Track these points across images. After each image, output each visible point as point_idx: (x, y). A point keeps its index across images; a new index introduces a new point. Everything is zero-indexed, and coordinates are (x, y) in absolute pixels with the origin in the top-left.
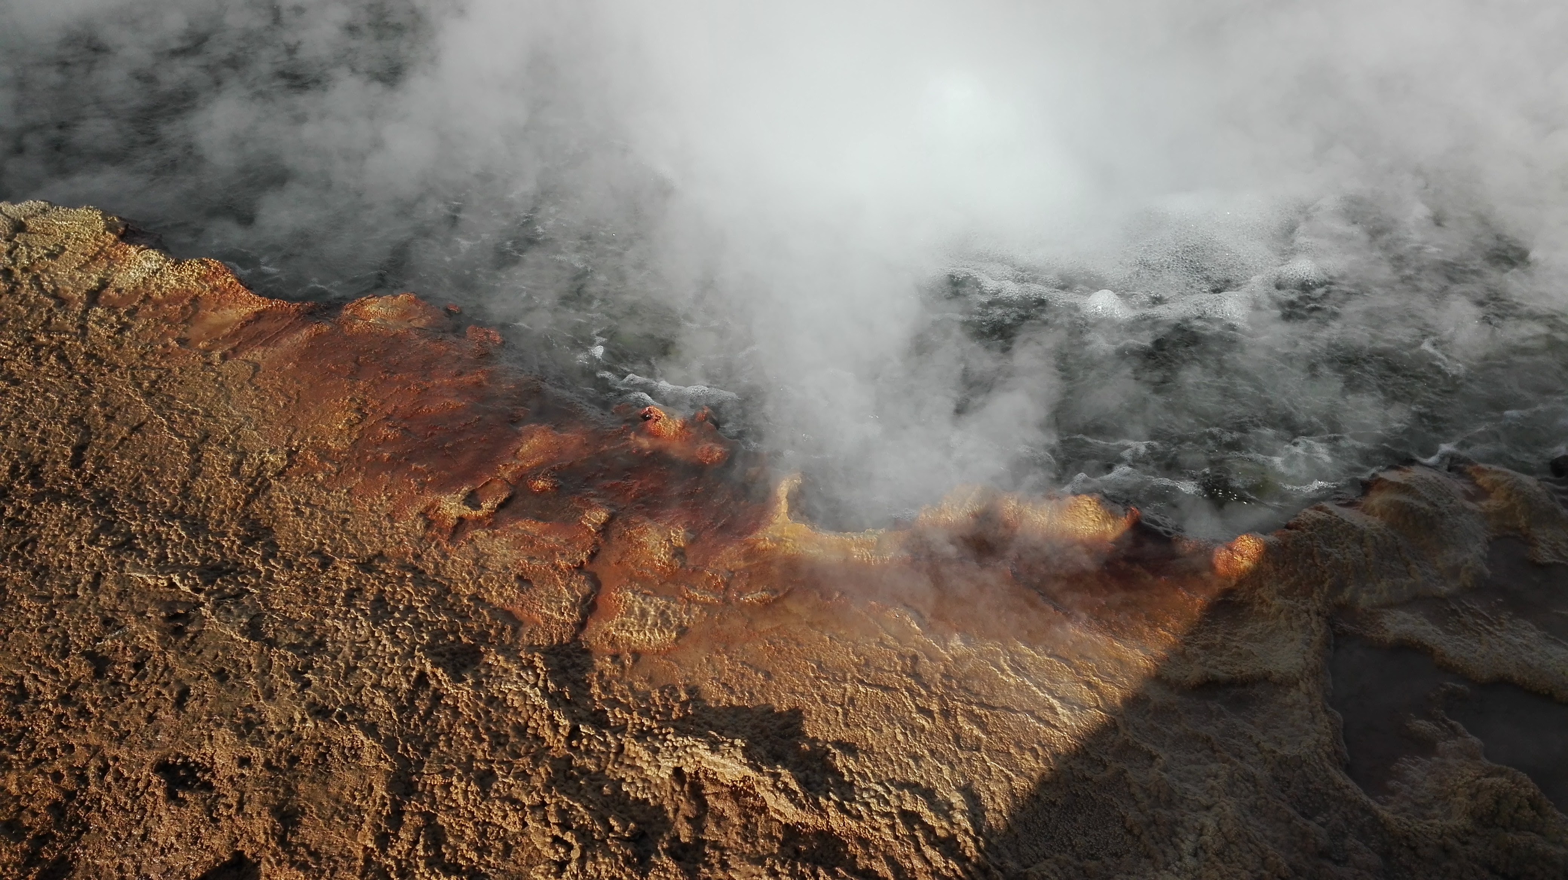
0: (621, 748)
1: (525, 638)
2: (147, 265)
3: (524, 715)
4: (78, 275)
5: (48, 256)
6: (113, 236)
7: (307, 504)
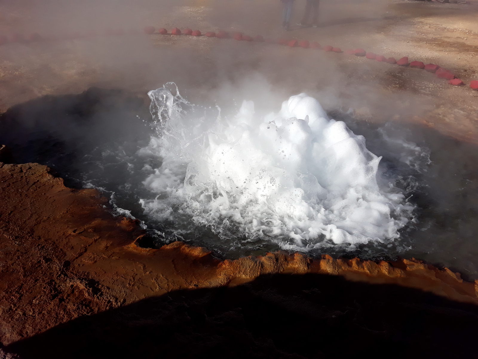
0: (66, 280)
1: (65, 258)
2: (48, 178)
3: (53, 271)
4: (35, 178)
5: (32, 174)
6: (46, 172)
7: (45, 228)
